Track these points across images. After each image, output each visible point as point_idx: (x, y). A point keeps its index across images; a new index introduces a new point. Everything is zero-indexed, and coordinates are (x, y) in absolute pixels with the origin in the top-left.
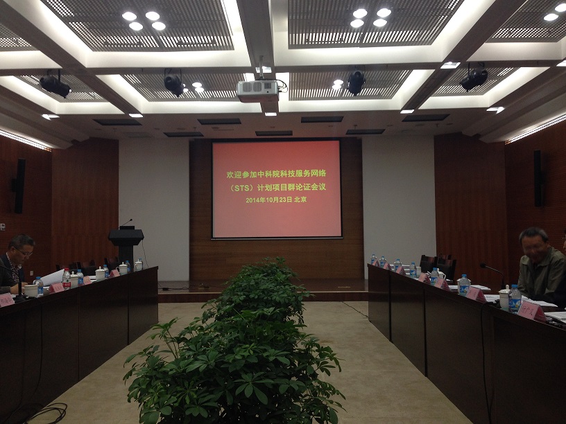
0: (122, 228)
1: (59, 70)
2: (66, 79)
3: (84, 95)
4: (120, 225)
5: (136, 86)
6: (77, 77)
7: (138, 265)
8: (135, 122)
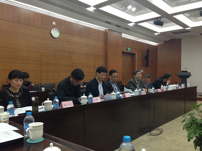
0: (182, 71)
1: (160, 17)
2: (162, 20)
3: (169, 24)
4: (182, 70)
5: (188, 17)
6: (166, 18)
7: (189, 85)
8: (188, 31)
